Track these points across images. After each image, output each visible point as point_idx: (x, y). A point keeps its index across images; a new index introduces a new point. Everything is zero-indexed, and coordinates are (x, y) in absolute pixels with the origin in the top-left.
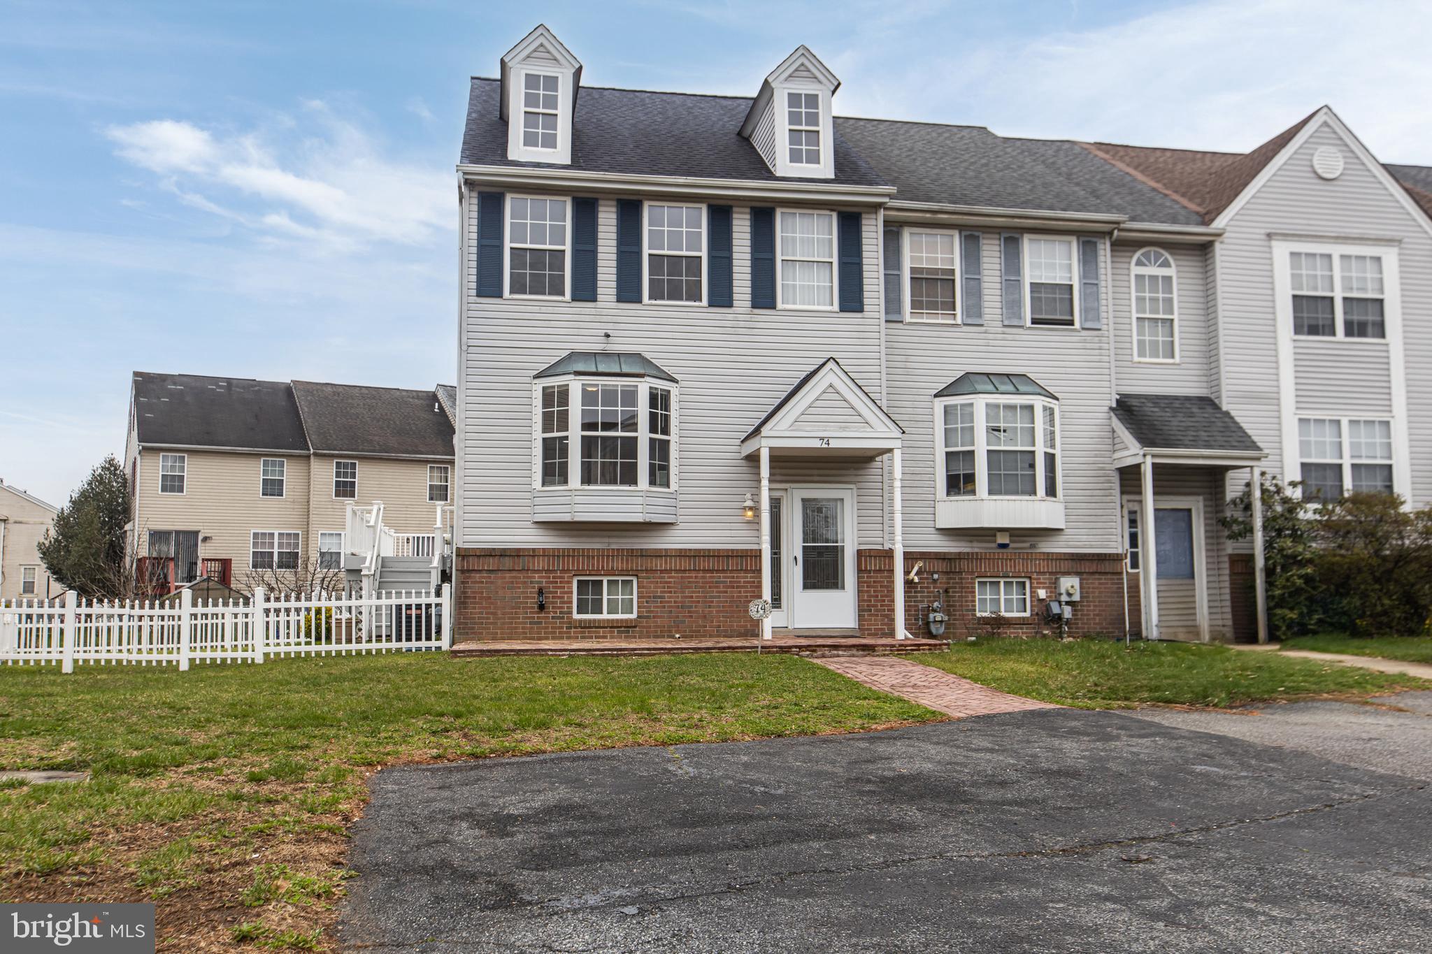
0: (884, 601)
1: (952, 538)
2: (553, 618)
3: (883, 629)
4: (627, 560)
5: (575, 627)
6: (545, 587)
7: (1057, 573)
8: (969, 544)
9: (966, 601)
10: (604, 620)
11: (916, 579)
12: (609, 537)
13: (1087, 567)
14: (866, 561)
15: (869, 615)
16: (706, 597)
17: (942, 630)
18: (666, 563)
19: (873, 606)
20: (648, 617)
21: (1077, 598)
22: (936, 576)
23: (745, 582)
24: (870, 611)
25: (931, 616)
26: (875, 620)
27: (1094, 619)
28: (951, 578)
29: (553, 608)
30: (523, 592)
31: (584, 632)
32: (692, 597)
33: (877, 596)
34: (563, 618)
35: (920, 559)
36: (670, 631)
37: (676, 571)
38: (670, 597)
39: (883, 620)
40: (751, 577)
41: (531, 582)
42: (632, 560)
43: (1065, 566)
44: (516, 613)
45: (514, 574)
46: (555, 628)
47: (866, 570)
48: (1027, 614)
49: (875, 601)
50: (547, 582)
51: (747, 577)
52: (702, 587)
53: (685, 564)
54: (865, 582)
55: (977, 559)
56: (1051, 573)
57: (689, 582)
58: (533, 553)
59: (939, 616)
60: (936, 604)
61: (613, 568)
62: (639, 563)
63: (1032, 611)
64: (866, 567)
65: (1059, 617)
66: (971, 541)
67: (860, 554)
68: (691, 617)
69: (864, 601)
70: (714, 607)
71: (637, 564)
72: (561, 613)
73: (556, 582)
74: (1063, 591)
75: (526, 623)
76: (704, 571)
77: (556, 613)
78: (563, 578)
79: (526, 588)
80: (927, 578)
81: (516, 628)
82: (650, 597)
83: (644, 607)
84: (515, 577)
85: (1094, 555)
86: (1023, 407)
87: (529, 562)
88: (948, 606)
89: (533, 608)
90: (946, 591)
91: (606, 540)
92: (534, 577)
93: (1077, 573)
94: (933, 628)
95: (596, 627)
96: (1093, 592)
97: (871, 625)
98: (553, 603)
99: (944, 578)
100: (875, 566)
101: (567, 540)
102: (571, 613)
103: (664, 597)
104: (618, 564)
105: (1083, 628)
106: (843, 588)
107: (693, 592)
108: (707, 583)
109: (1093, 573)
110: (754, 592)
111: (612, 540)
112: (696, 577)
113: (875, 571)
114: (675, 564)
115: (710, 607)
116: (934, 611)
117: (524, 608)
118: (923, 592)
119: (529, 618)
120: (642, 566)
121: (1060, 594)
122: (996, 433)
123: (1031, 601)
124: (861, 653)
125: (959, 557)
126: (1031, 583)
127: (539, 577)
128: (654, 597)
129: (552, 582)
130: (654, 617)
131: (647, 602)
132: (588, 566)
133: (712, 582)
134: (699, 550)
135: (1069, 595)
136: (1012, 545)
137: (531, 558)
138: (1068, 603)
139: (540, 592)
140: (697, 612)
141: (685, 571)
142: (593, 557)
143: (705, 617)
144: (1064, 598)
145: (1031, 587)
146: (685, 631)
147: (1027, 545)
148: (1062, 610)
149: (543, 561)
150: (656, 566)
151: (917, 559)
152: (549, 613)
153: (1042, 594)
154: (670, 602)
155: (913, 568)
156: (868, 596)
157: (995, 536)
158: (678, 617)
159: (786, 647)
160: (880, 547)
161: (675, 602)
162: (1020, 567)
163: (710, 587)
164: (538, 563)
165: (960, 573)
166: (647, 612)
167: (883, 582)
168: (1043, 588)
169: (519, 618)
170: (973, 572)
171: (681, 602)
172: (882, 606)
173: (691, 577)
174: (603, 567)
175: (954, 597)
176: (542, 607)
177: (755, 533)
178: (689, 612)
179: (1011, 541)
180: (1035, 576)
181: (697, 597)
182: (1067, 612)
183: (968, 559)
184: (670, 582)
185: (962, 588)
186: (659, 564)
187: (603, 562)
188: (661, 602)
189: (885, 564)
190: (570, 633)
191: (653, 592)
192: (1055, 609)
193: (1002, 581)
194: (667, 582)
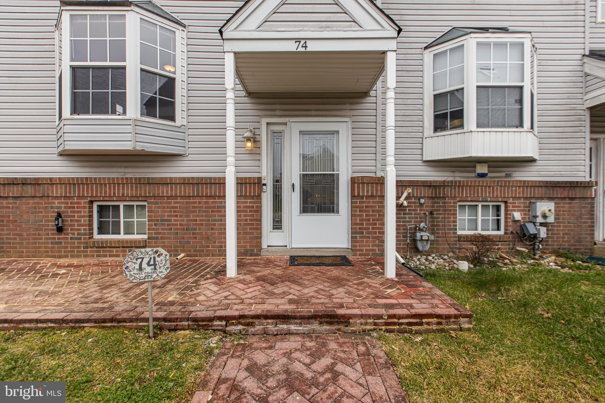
0: (375, 224)
1: (436, 169)
2: (71, 238)
3: (375, 250)
4: (136, 187)
5: (91, 247)
6: (64, 212)
7: (531, 198)
8: (452, 174)
9: (449, 222)
10: (119, 241)
11: (405, 203)
12: (125, 167)
13: (559, 193)
14: (358, 187)
15: (360, 237)
16: (209, 220)
17: (428, 247)
18: (172, 190)
19: (365, 229)
20: (157, 238)
21: (551, 219)
22: (422, 201)
23: (244, 207)
24: (363, 233)
25: (418, 235)
26: (367, 242)
27: (564, 238)
28: (435, 203)
29: (71, 230)
30: (45, 217)
31: (99, 251)
32: (196, 220)
33: (369, 220)
34: (80, 239)
35: (409, 186)
36: (177, 251)
37: (182, 197)
38: (176, 221)
39: (374, 242)
40: (250, 203)
41: (52, 208)
42: (141, 187)
43: (538, 192)
44: (39, 234)
45: (37, 200)
46: (73, 247)
47: (359, 196)
48: (502, 232)
49: (367, 224)
50: (65, 207)
51: (246, 203)
52: (205, 212)
53: (189, 190)
54: (357, 207)
55: (459, 186)
56: (526, 198)
57: (193, 207)
58: (51, 182)
59: (425, 235)
60: (422, 225)
61: (123, 194)
62: (147, 190)
63: (506, 230)
64: (359, 192)
65: (534, 237)
66: (453, 172)
67: (353, 181)
68: (196, 238)
69: (356, 224)
70: (216, 229)
71: (145, 191)
72: (78, 234)
73: (74, 207)
74: (539, 213)
75: (48, 243)
76: (207, 196)
77: (74, 234)
78: (80, 203)
79: (48, 212)
80: (415, 203)
81: (40, 247)
82: (158, 220)
83: (153, 229)
84: (38, 203)
85: (566, 182)
86: (512, 44)
87: (48, 190)
88: (432, 225)
89: (53, 230)
90: (431, 213)
91: (122, 170)
92: (54, 203)
93: (550, 199)
94: (420, 246)
95: (110, 247)
96: (563, 215)
97: (362, 246)
98: (71, 225)
99: (429, 203)
100: (368, 192)
101: (87, 170)
102: (92, 234)
103: (170, 220)
104: (128, 191)
105: (554, 245)
106: (338, 212)
107: (197, 216)
108: (210, 207)
109: (564, 198)
110: (253, 216)
111: (127, 170)
112: (200, 203)
113: (367, 197)
114: (179, 190)
115: (212, 229)
116: (421, 230)
117: (46, 230)
118: (411, 214)
119: (51, 239)
120: (149, 193)
121: (536, 217)
122: (485, 72)
123: (506, 222)
124: (326, 327)
125: (443, 185)
126: (506, 207)
127: (59, 203)
128: (162, 221)
129: (70, 208)
130: (162, 238)
131: (155, 225)
132: (101, 193)
133: (214, 207)
134: (202, 179)
135: (545, 216)
136: (490, 175)
137: (50, 186)
138: (542, 224)
139: (59, 215)
140: (201, 234)
141: (189, 197)
142: (105, 185)
143: (208, 238)
144: (540, 220)
145: (506, 210)
146: (190, 251)
147: (503, 174)
148: (539, 231)
149: (61, 188)
150: (163, 192)
151: (406, 186)
152: (68, 234)
153: (517, 216)
154: (176, 225)
155: (402, 194)
156: (360, 220)
157: (475, 167)
158: (183, 238)
159: (203, 320)
160: (373, 175)
161: (181, 225)
162: (497, 193)
163: (212, 212)
164: (57, 191)
165: (444, 198)
166: (155, 234)
167: (375, 207)
168: (518, 211)
169: (41, 239)
170: (455, 197)
171: (186, 225)
172: (373, 228)
173: (195, 203)
174: (114, 194)
175: (438, 218)
176: (60, 230)
177: (257, 163)
178: (193, 234)
179: (489, 172)
180: (511, 200)
181: (201, 220)
182: (543, 233)
183: (451, 186)
184: (176, 207)
185: (445, 210)
186: (165, 191)
187: (114, 189)
188: (168, 225)
189: (377, 190)
190: (87, 252)
191: (161, 216)
192: (531, 229)
193: (480, 205)
194: (172, 207)
